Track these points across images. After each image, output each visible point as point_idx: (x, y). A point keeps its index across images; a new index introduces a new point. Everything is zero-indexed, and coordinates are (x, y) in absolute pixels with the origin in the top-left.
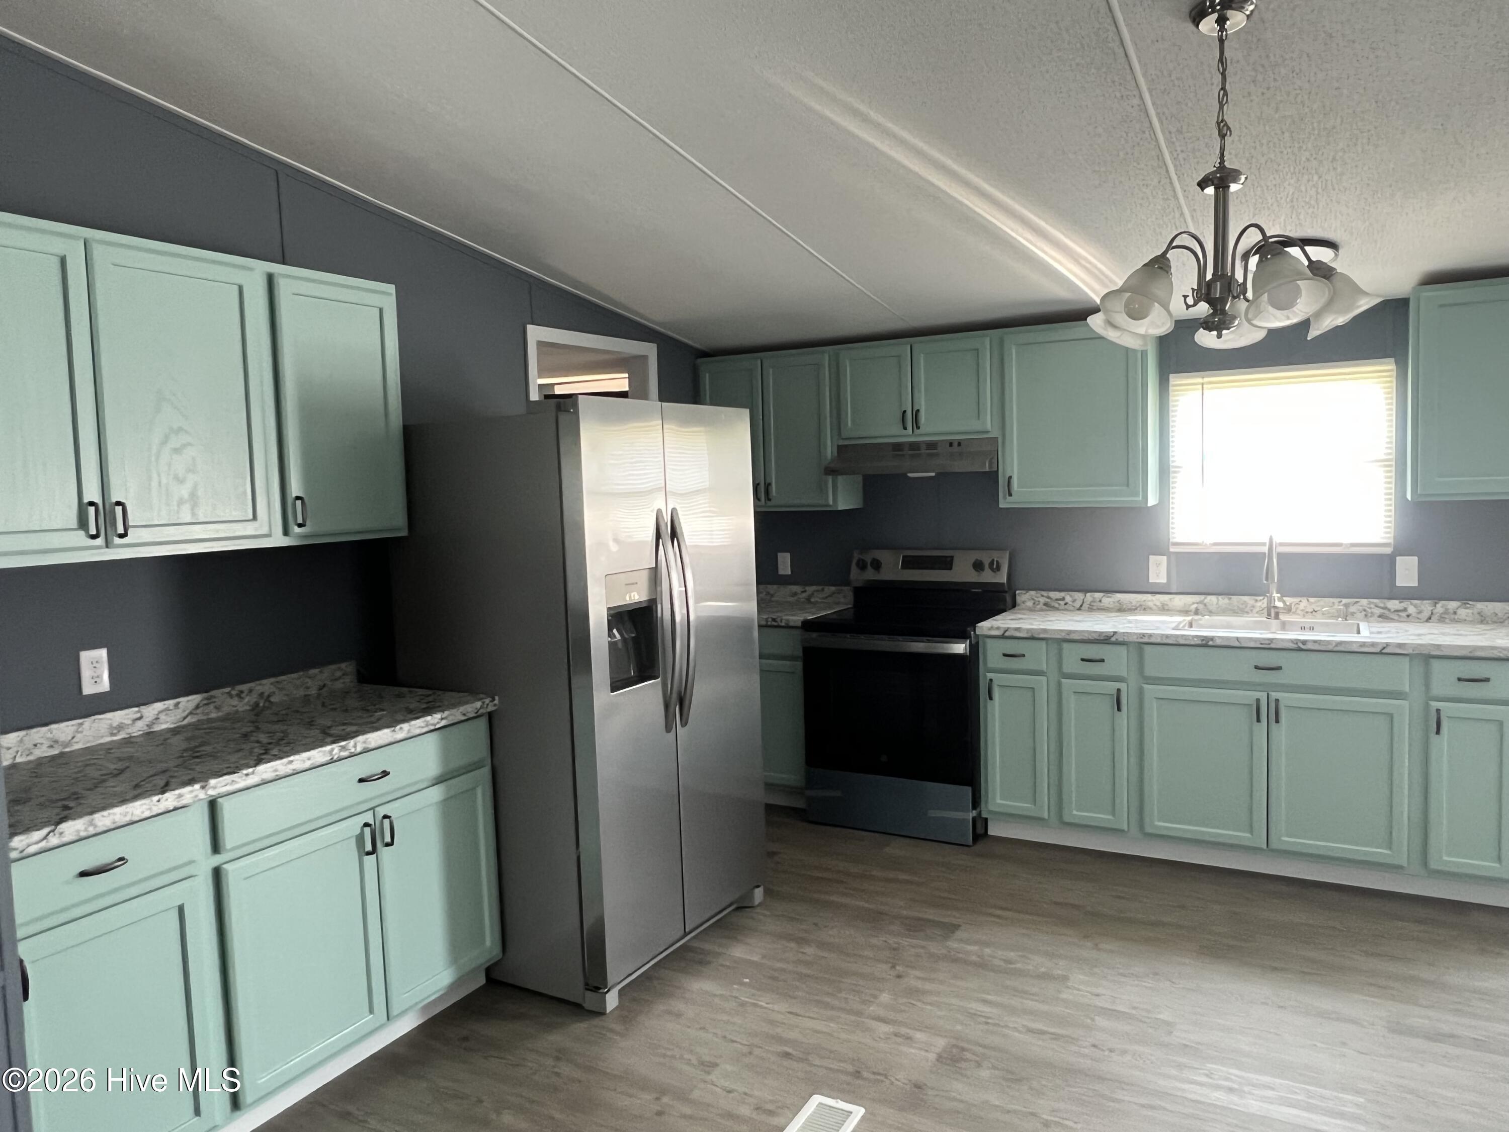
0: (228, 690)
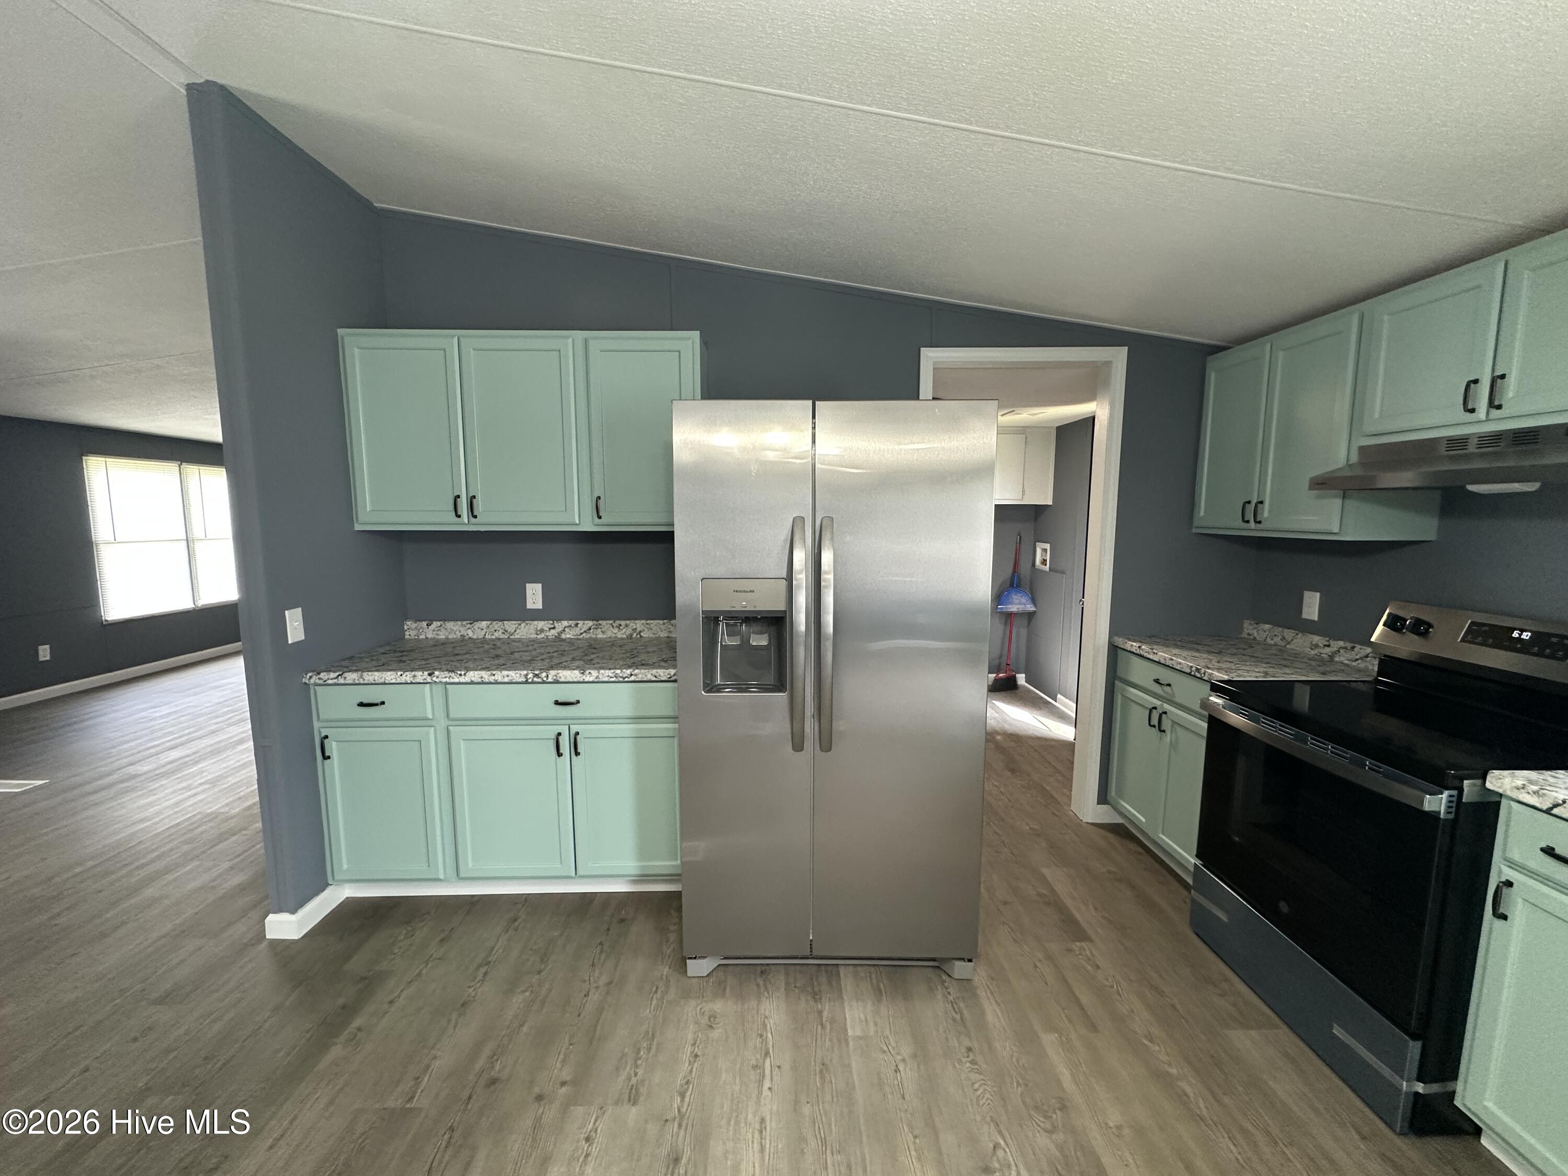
0: (611, 622)
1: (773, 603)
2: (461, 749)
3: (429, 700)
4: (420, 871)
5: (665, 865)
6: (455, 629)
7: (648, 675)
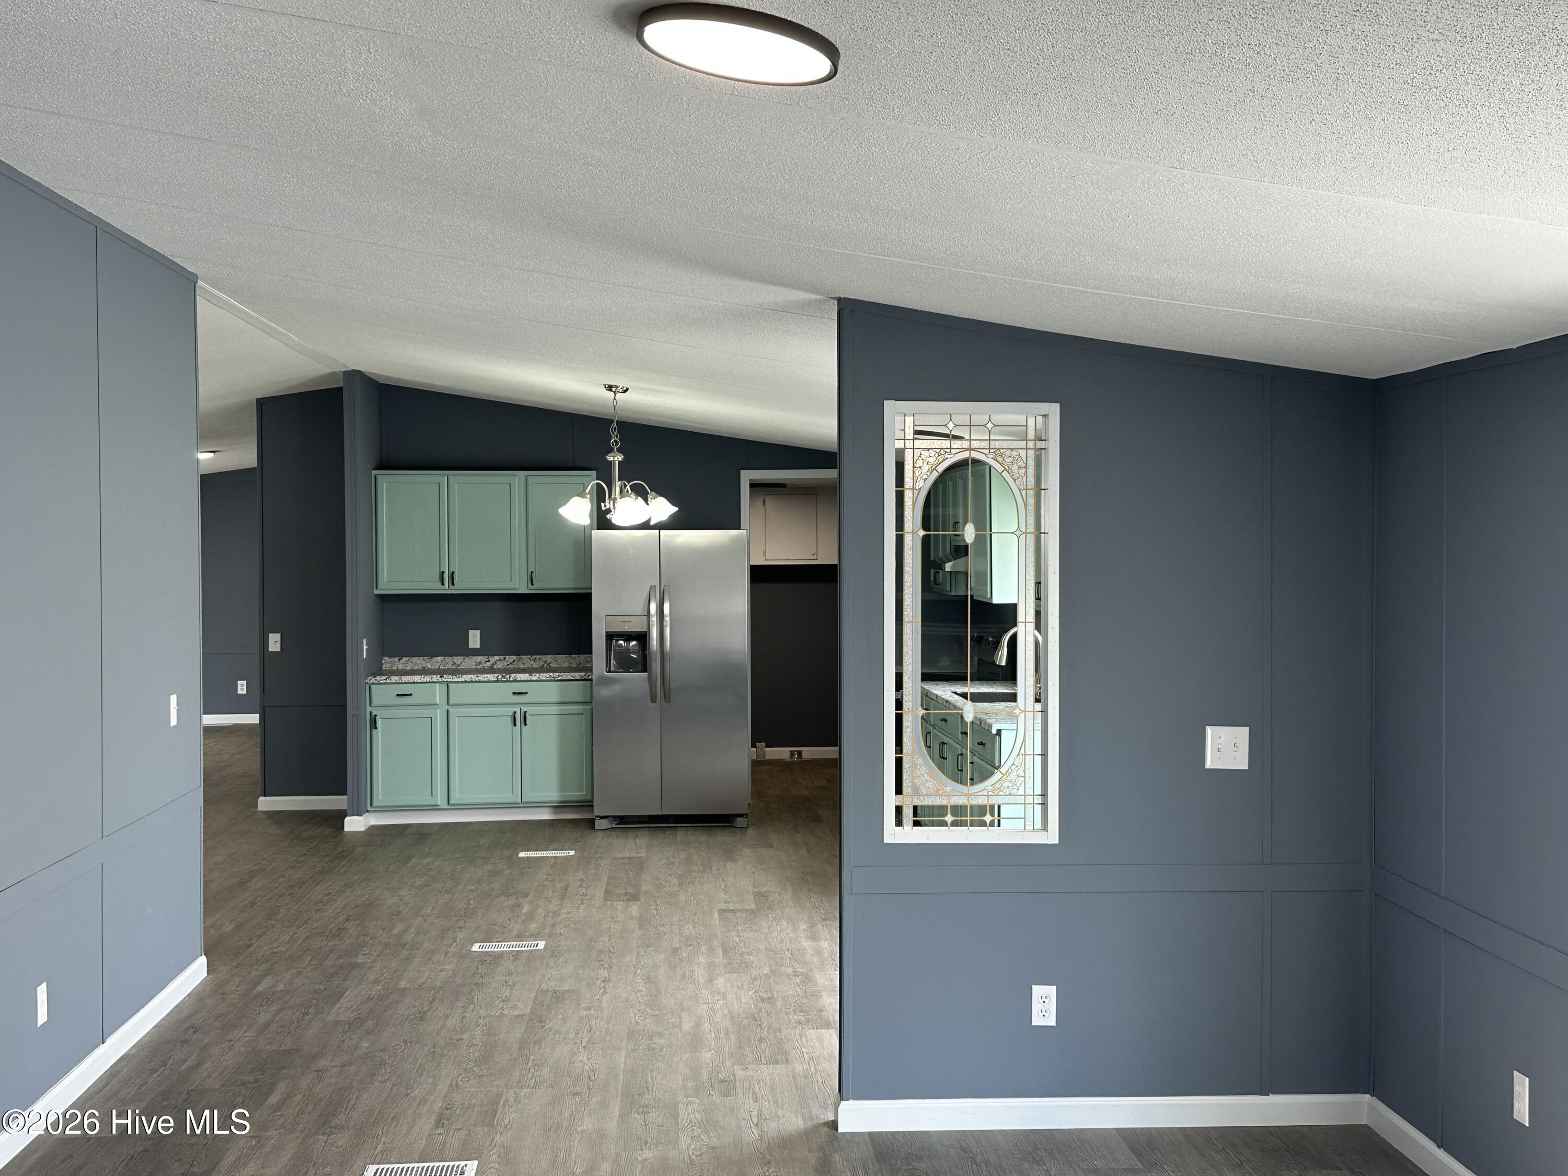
1: (638, 627)
2: (455, 723)
3: (438, 693)
4: (426, 799)
5: (576, 794)
6: (418, 662)
7: (569, 676)
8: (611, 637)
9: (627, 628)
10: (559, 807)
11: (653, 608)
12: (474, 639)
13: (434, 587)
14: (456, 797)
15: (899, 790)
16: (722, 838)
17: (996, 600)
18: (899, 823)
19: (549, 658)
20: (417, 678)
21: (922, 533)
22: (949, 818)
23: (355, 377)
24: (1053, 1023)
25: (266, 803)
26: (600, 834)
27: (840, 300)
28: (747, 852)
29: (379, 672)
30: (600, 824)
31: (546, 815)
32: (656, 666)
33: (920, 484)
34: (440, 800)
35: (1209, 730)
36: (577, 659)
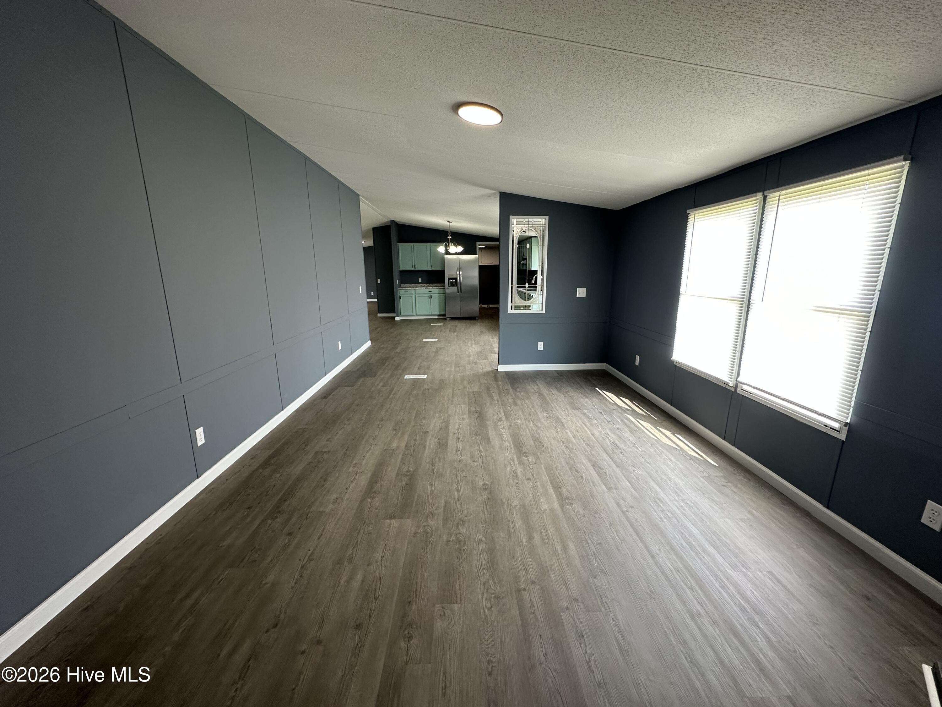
1: (455, 277)
2: (417, 297)
3: (413, 291)
4: (412, 314)
5: (443, 313)
6: (409, 285)
7: (440, 288)
8: (449, 279)
9: (452, 277)
10: (439, 315)
11: (458, 273)
12: (420, 280)
13: (411, 269)
14: (418, 313)
15: (512, 302)
16: (473, 321)
17: (532, 269)
18: (512, 309)
19: (436, 284)
20: (409, 288)
21: (517, 246)
22: (522, 308)
23: (393, 222)
24: (542, 349)
25: (379, 315)
26: (447, 321)
27: (500, 193)
28: (478, 324)
29: (401, 287)
30: (448, 319)
31: (436, 317)
32: (459, 286)
33: (517, 235)
34: (414, 314)
35: (578, 289)
36: (443, 284)
